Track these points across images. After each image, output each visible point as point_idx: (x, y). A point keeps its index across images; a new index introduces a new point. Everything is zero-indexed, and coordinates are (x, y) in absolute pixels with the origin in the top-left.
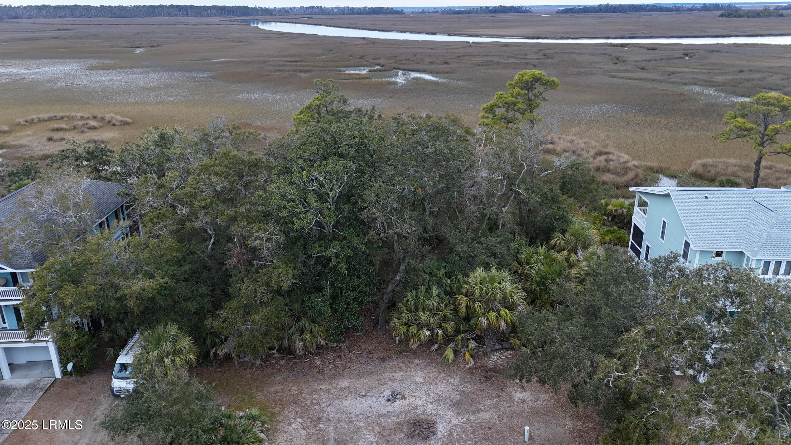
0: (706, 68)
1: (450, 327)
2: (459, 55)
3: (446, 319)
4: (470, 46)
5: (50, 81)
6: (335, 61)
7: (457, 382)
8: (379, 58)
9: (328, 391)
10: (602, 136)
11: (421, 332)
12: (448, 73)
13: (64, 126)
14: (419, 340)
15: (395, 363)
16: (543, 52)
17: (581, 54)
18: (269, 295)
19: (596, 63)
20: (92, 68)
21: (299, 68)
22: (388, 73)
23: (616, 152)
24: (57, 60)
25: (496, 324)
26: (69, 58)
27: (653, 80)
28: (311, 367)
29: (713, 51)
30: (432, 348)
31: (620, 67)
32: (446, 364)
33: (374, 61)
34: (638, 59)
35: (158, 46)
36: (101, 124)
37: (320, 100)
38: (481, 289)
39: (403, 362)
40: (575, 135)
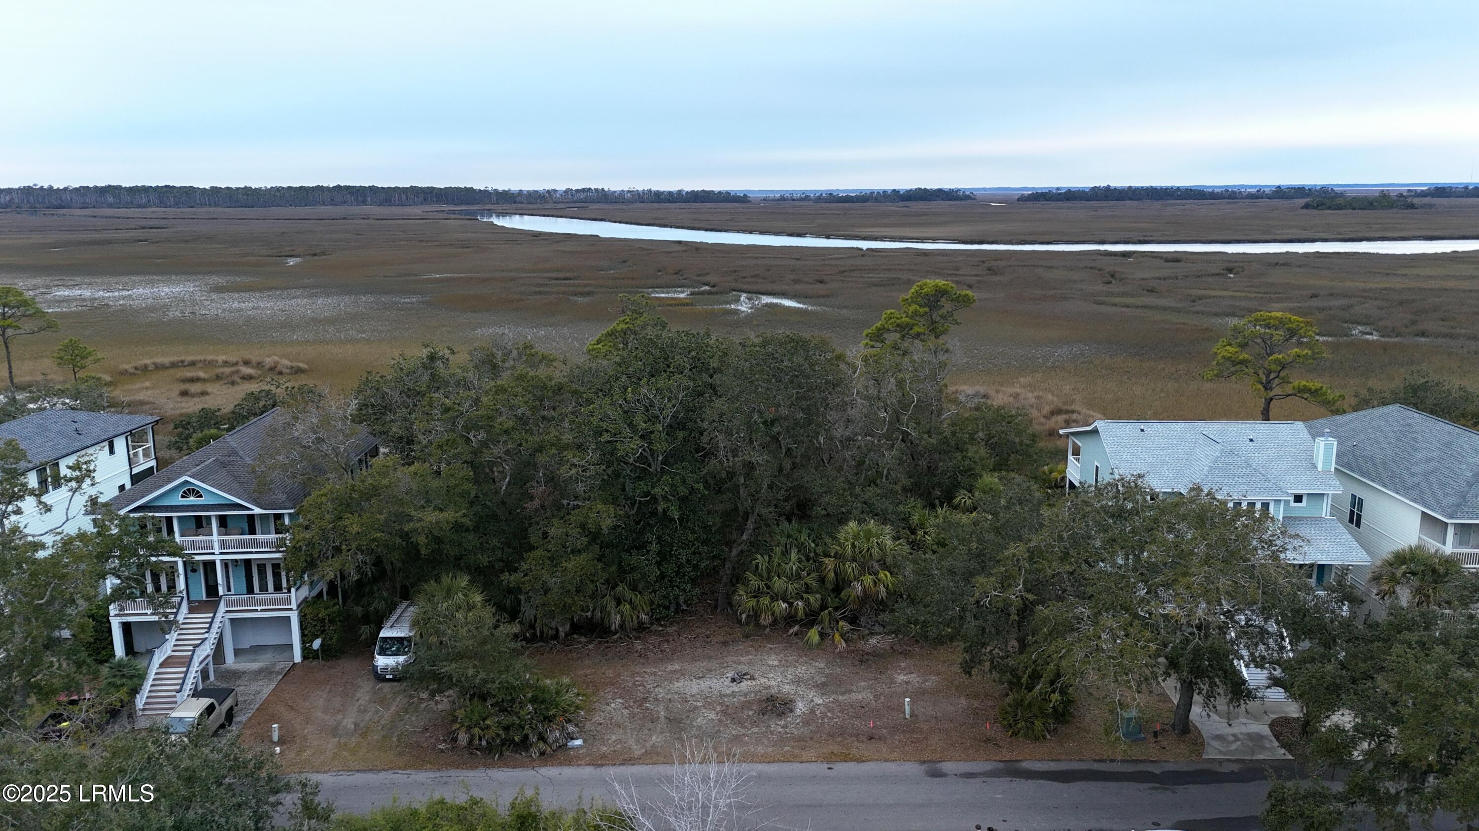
0: (1257, 290)
1: (814, 600)
2: (843, 269)
3: (808, 589)
4: (863, 256)
5: (152, 309)
6: (633, 279)
7: (822, 665)
8: (708, 274)
9: (655, 674)
10: (1067, 389)
11: (776, 603)
12: (823, 297)
13: (201, 374)
14: (773, 614)
15: (741, 647)
16: (987, 265)
17: (1052, 267)
18: (585, 540)
19: (1075, 282)
20: (218, 289)
21: (572, 289)
22: (722, 298)
23: (1084, 411)
24: (155, 277)
25: (873, 589)
26: (176, 274)
27: (1165, 309)
28: (629, 651)
29: (1277, 264)
30: (791, 631)
31: (1115, 288)
32: (809, 647)
33: (698, 278)
34: (1146, 276)
35: (324, 253)
36: (259, 372)
37: (627, 323)
38: (853, 546)
39: (752, 646)
40: (1023, 387)
